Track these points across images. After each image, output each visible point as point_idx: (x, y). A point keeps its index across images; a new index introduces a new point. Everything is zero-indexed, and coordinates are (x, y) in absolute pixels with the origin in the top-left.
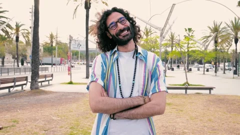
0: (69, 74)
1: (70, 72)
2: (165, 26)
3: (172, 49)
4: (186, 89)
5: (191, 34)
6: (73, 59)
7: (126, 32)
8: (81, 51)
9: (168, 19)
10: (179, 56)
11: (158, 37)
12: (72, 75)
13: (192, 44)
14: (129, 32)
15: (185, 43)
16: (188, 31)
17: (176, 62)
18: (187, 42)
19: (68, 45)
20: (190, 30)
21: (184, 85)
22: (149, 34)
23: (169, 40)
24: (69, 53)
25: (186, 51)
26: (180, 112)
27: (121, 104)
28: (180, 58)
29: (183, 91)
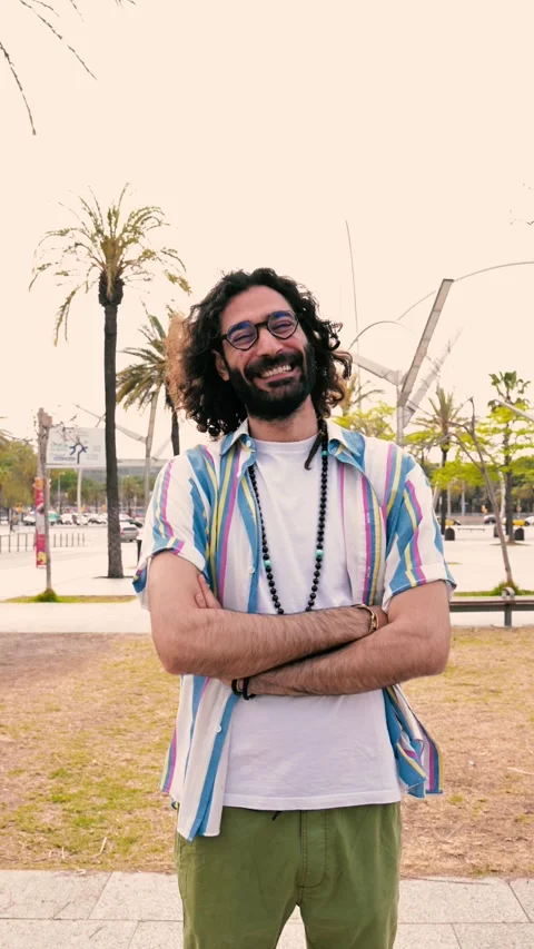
0: (39, 563)
1: (43, 556)
2: (415, 366)
3: (445, 452)
4: (508, 607)
5: (514, 395)
6: (53, 502)
7: (283, 371)
8: (85, 471)
9: (425, 339)
10: (473, 482)
11: (388, 411)
12: (52, 565)
13: (522, 432)
14: (295, 374)
15: (495, 431)
16: (502, 386)
17: (463, 504)
18: (503, 426)
19: (36, 451)
20: (509, 378)
21: (497, 592)
22: (354, 397)
23: (435, 421)
24: (39, 478)
25: (501, 460)
26: (491, 700)
27: (280, 635)
28: (478, 489)
29: (497, 618)
